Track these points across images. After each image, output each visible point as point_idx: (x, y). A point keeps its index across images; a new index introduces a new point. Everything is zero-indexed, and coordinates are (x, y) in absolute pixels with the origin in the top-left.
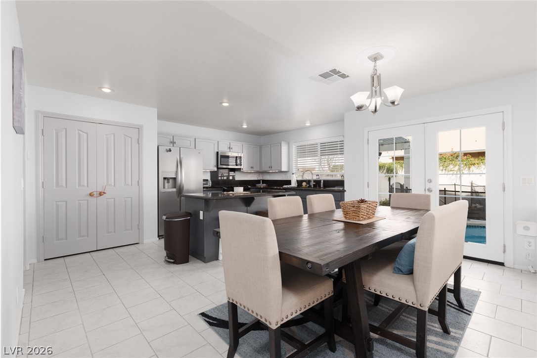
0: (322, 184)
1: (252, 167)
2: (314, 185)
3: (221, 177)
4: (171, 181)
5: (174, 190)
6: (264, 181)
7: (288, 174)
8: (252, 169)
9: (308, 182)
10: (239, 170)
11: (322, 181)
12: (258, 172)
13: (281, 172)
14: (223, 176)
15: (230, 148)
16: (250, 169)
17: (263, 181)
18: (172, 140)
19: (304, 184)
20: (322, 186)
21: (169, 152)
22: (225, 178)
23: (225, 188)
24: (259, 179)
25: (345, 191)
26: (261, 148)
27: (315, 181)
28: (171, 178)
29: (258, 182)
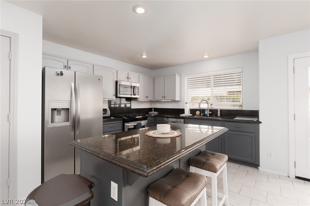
0: (219, 113)
1: (147, 97)
2: (209, 114)
3: (114, 104)
4: (63, 112)
5: (68, 124)
6: (156, 110)
7: (180, 104)
8: (147, 99)
9: (203, 111)
10: (135, 99)
11: (219, 111)
12: (151, 102)
13: (174, 101)
14: (116, 104)
15: (128, 78)
16: (146, 98)
17: (154, 109)
18: (66, 64)
19: (198, 113)
20: (219, 115)
21: (60, 76)
22: (117, 106)
23: (125, 118)
24: (151, 107)
25: (261, 123)
26: (154, 79)
27: (210, 110)
28: (63, 109)
29: (150, 110)
